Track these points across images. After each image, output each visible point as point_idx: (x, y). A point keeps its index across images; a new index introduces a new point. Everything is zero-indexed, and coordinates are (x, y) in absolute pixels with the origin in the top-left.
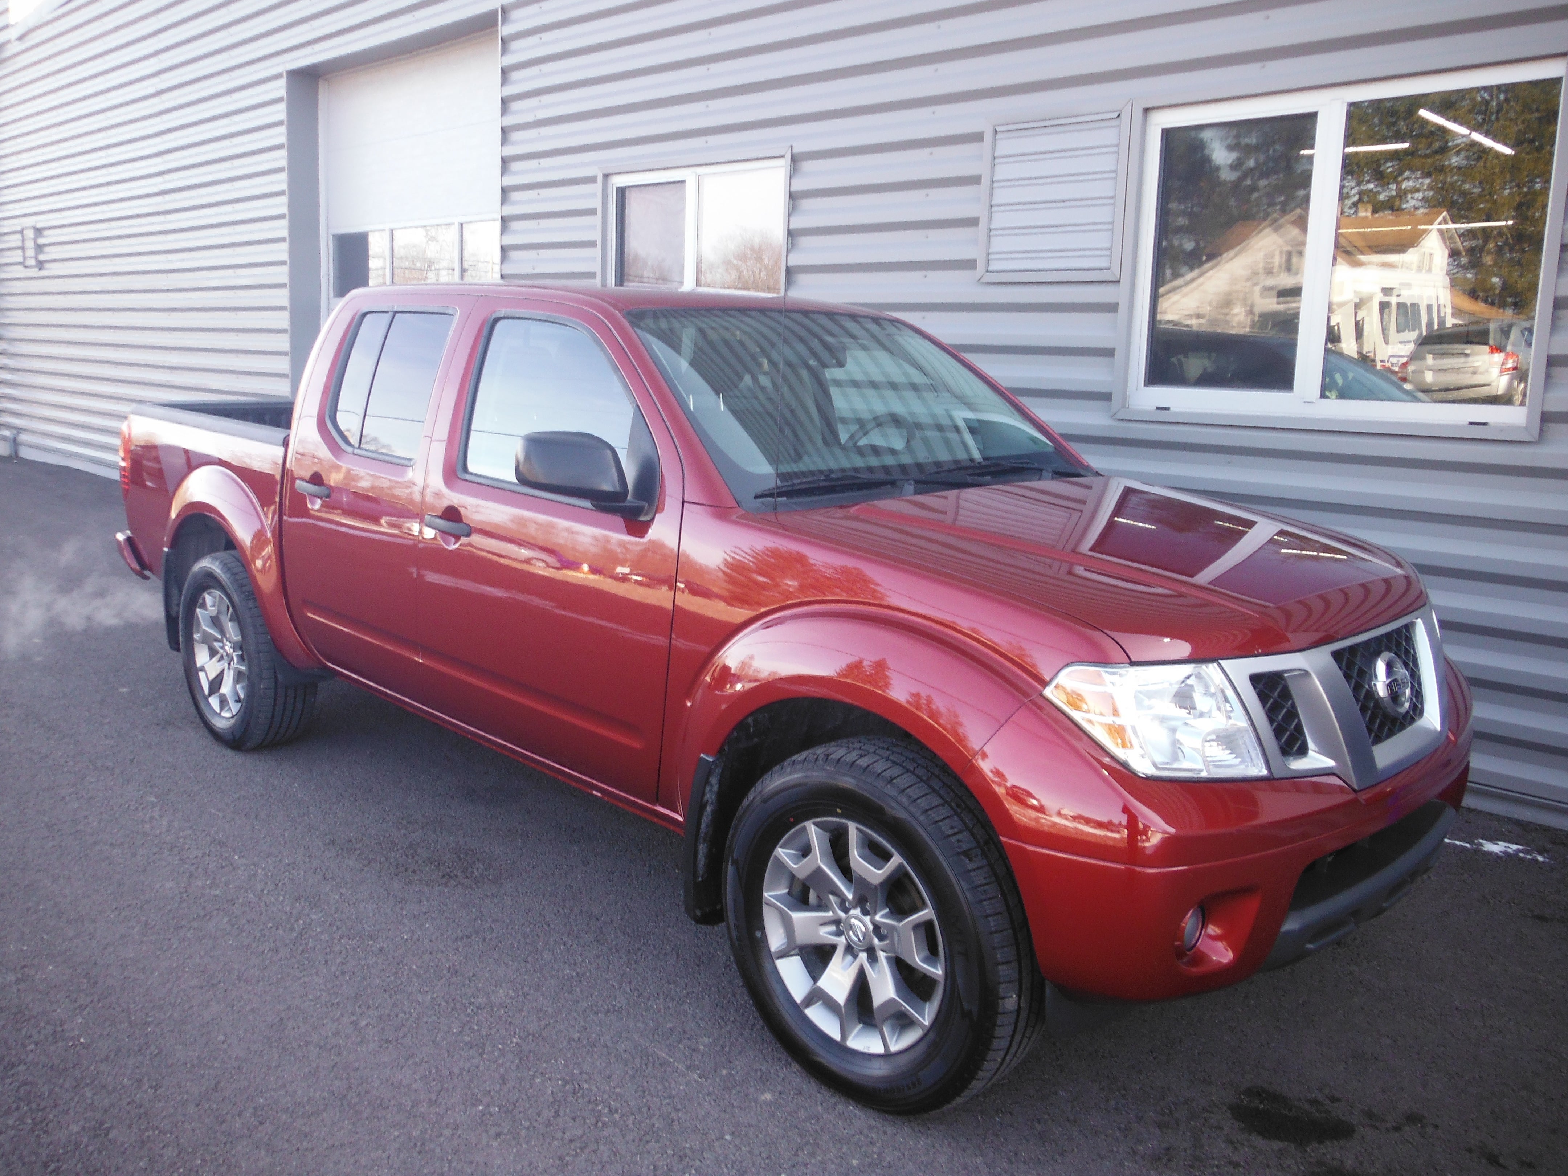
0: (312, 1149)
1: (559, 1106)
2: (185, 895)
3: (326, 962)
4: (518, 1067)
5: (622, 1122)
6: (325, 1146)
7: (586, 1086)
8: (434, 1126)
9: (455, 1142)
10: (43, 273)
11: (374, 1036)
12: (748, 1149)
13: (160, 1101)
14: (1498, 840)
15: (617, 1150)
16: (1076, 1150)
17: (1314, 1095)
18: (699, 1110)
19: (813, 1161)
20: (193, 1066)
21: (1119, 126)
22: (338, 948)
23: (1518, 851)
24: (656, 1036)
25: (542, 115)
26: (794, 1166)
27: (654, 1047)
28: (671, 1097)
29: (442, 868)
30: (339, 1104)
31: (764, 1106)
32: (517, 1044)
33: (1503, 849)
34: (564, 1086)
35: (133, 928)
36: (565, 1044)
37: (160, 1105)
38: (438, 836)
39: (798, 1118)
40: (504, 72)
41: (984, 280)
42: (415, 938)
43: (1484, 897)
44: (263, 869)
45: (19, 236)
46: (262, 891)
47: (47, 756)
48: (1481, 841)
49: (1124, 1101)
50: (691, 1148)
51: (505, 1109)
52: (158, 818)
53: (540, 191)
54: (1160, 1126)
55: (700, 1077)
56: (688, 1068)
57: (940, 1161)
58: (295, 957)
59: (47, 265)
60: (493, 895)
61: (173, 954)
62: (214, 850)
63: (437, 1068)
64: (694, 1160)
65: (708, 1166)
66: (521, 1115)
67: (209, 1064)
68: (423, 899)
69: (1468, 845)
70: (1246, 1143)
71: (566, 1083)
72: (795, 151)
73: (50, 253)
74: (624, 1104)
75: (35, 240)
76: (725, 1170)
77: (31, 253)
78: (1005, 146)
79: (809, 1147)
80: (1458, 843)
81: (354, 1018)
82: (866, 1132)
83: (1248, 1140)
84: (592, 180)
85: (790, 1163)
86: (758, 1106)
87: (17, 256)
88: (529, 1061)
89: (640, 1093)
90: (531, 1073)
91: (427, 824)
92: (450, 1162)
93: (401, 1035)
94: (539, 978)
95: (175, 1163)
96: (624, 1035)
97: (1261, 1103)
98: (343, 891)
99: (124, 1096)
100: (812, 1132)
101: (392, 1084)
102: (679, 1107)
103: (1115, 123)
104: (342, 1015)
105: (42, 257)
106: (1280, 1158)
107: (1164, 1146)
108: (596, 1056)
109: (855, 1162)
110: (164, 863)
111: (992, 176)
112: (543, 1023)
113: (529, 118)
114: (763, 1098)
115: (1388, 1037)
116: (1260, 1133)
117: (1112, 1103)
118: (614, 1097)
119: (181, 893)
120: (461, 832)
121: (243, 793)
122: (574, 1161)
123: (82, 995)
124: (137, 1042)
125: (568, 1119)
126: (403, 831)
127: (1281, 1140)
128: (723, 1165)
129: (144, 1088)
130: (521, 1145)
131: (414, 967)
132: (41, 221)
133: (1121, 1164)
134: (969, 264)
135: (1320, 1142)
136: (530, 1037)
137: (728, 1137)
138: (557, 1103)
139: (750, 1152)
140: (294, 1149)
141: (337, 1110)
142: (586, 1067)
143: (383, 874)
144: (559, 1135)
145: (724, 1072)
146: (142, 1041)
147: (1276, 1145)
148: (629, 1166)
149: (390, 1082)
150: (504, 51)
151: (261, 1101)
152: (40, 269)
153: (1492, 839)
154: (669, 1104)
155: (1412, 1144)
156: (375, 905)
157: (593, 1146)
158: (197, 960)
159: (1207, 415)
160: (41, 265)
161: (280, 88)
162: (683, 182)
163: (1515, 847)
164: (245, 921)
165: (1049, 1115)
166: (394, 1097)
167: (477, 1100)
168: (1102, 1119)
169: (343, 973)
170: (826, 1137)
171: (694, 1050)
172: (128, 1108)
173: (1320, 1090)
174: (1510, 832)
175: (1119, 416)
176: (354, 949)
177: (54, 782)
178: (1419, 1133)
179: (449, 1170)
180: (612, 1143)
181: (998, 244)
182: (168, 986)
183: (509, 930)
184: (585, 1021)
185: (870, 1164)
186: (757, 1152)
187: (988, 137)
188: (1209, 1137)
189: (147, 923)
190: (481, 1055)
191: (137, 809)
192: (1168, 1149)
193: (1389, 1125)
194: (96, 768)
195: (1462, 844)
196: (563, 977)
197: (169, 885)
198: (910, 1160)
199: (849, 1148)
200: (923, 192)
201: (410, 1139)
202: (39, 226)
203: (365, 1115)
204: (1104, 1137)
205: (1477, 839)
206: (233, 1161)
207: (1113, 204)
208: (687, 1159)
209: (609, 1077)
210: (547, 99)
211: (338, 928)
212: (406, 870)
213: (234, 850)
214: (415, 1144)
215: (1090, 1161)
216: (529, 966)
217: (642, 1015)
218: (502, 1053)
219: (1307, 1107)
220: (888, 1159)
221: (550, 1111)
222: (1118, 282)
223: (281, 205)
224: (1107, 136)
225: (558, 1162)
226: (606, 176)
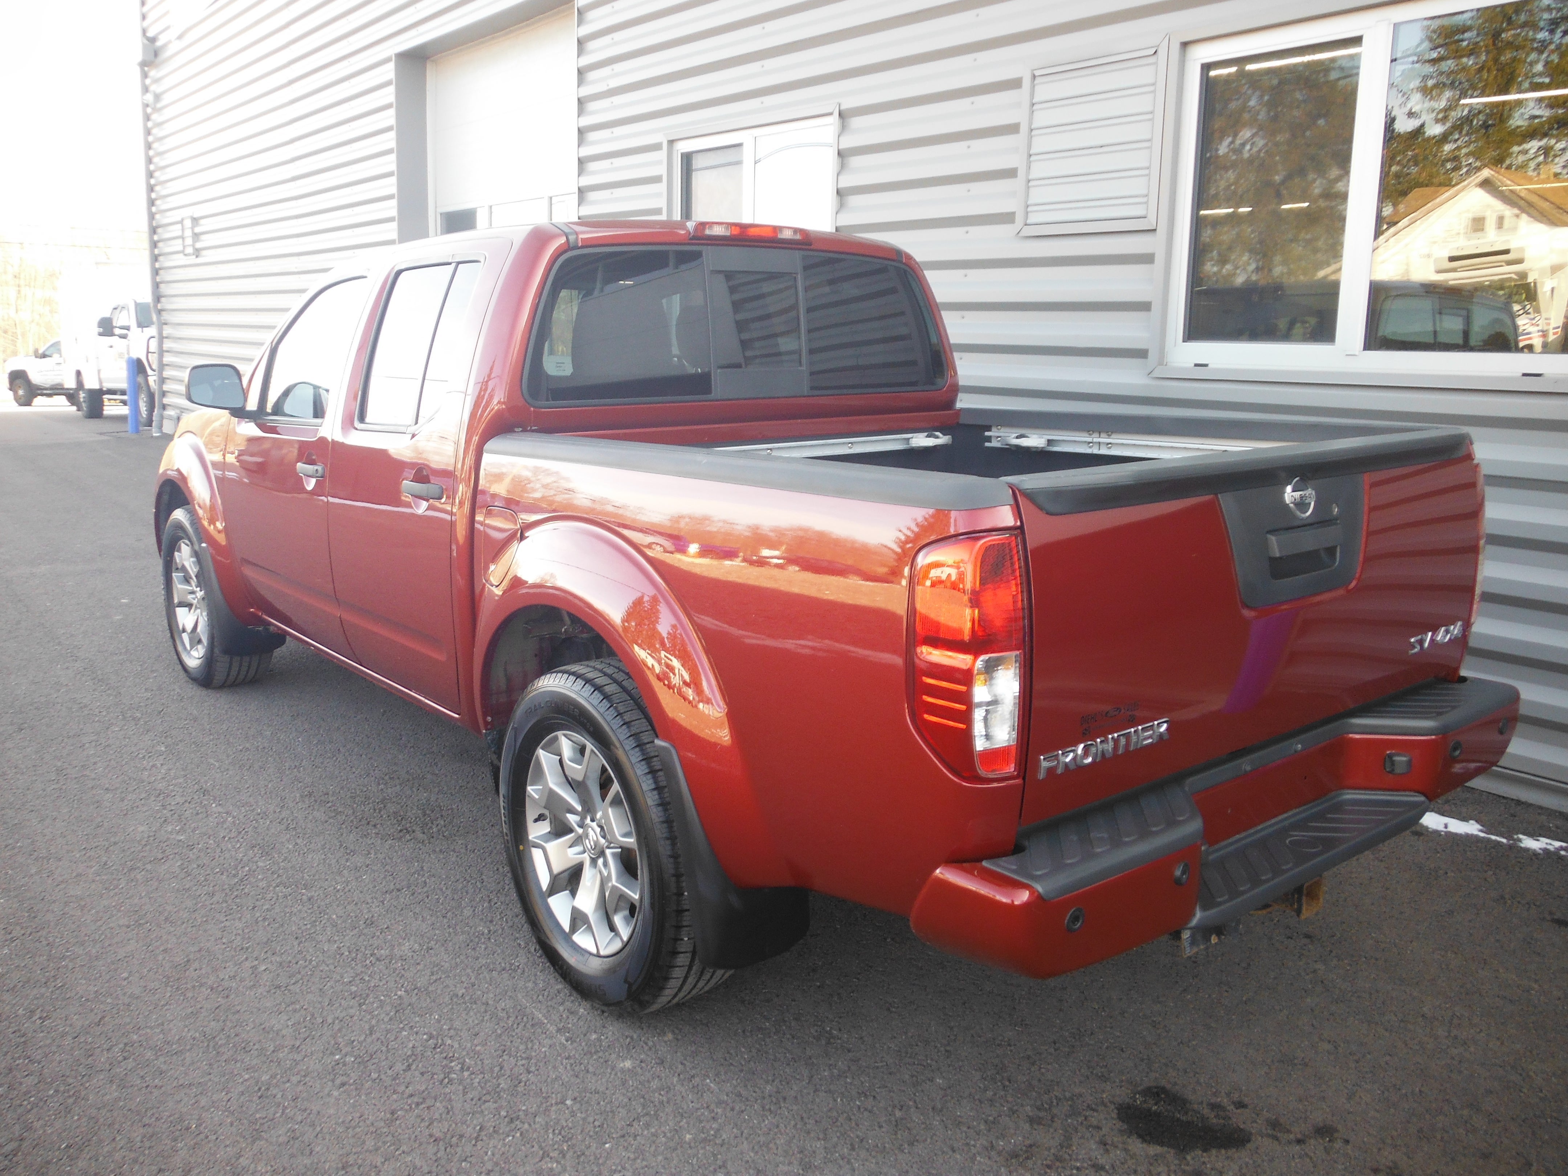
0: (161, 1087)
1: (414, 1061)
2: (152, 839)
3: (254, 908)
4: (391, 1019)
5: (468, 1080)
6: (175, 1084)
7: (449, 1042)
8: (286, 1072)
9: (300, 1088)
10: (200, 260)
11: (267, 981)
12: (583, 1116)
13: (42, 1032)
14: (1540, 835)
15: (452, 1108)
16: (929, 1140)
17: (1219, 1100)
18: (551, 1073)
19: (646, 1132)
20: (87, 1000)
21: (1156, 63)
22: (271, 895)
23: (1562, 848)
24: (540, 997)
25: (614, 83)
26: (623, 1136)
27: (534, 1007)
28: (529, 1058)
29: (404, 822)
30: (206, 1044)
31: (619, 1074)
32: (400, 997)
33: (1544, 846)
34: (427, 1041)
35: (91, 867)
36: (447, 999)
37: (42, 1035)
38: (413, 792)
39: (649, 1088)
40: (581, 42)
41: (1022, 234)
42: (347, 889)
43: (1502, 897)
44: (234, 817)
45: (179, 226)
46: (224, 837)
47: (85, 706)
48: (1521, 836)
49: (1002, 1093)
50: (526, 1111)
51: (360, 1060)
52: (159, 765)
53: (613, 160)
54: (1032, 1121)
55: (567, 1041)
56: (559, 1030)
57: (778, 1142)
58: (226, 902)
59: (204, 253)
60: (441, 851)
61: (116, 894)
62: (196, 797)
63: (313, 1015)
64: (523, 1123)
65: (535, 1130)
66: (374, 1067)
67: (103, 999)
68: (372, 852)
69: (1504, 841)
70: (1120, 1146)
71: (431, 1037)
72: (842, 108)
73: (206, 241)
74: (479, 1063)
75: (192, 228)
76: (551, 1136)
77: (189, 241)
78: (1044, 91)
79: (647, 1118)
80: (1493, 837)
81: (256, 963)
82: (713, 1106)
83: (1124, 1143)
84: (657, 147)
85: (620, 1133)
86: (613, 1073)
87: (177, 245)
88: (404, 1014)
89: (500, 1052)
90: (401, 1026)
91: (408, 780)
92: (285, 1108)
93: (293, 981)
94: (450, 933)
95: (30, 1092)
96: (509, 993)
97: (1156, 1104)
98: (299, 841)
99: (13, 1025)
100: (657, 1103)
101: (264, 1029)
102: (533, 1069)
103: (1152, 60)
104: (247, 959)
105: (198, 245)
106: (1151, 1164)
107: (1028, 1142)
108: (472, 1013)
109: (688, 1136)
110: (145, 809)
111: (1031, 122)
112: (434, 978)
113: (602, 87)
114: (622, 1065)
115: (1329, 1042)
116: (1140, 1136)
117: (989, 1094)
118: (472, 1055)
119: (149, 837)
120: (437, 789)
121: (248, 745)
122: (404, 1116)
123: (18, 928)
124: (47, 974)
125: (417, 1073)
126: (382, 786)
127: (1162, 1144)
128: (551, 1131)
129: (34, 1019)
130: (360, 1097)
131: (334, 916)
132: (197, 211)
133: (973, 1159)
134: (1007, 218)
135: (1205, 1151)
136: (416, 991)
137: (569, 1102)
138: (413, 1057)
139: (584, 1119)
140: (145, 1085)
141: (201, 1050)
142: (457, 1024)
143: (344, 826)
144: (402, 1088)
145: (594, 1036)
146: (52, 973)
147: (1154, 1150)
148: (456, 1124)
149: (263, 1026)
150: (580, 22)
151: (135, 1037)
152: (197, 257)
153: (1533, 835)
154: (523, 1065)
155: (1311, 1158)
156: (323, 857)
157: (429, 1102)
158: (136, 901)
159: (1244, 371)
160: (197, 252)
161: (389, 72)
162: (740, 145)
163: (1558, 844)
164: (195, 866)
165: (915, 1102)
166: (260, 1041)
167: (338, 1048)
168: (972, 1109)
169: (264, 919)
170: (668, 1109)
171: (572, 1013)
172: (11, 1036)
173: (1228, 1094)
174: (1557, 827)
175: (1155, 374)
176: (285, 897)
177: (82, 730)
178: (1325, 1147)
179: (281, 1116)
180: (450, 1100)
181: (1036, 195)
182: (99, 923)
183: (442, 886)
184: (476, 978)
185: (704, 1140)
186: (591, 1119)
187: (1026, 83)
188: (1082, 1137)
189: (105, 864)
190: (360, 1005)
191: (144, 757)
192: (1031, 1146)
193: (1292, 1136)
194: (124, 718)
195: (1498, 839)
196: (474, 934)
197: (141, 829)
198: (747, 1139)
199: (688, 1123)
200: (963, 144)
201: (257, 1082)
202: (195, 216)
203: (225, 1057)
204: (965, 1129)
205: (1517, 834)
206: (83, 1093)
207: (1150, 148)
208: (518, 1122)
209: (476, 1035)
210: (619, 67)
211: (279, 876)
212: (368, 823)
213: (214, 800)
214: (260, 1089)
215: (940, 1153)
216: (445, 921)
217: (536, 975)
218: (382, 1004)
219: (1206, 1111)
220: (724, 1136)
221: (403, 1064)
222: (1155, 230)
223: (390, 186)
224: (1143, 75)
225: (388, 1116)
226: (671, 142)
